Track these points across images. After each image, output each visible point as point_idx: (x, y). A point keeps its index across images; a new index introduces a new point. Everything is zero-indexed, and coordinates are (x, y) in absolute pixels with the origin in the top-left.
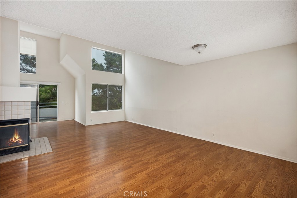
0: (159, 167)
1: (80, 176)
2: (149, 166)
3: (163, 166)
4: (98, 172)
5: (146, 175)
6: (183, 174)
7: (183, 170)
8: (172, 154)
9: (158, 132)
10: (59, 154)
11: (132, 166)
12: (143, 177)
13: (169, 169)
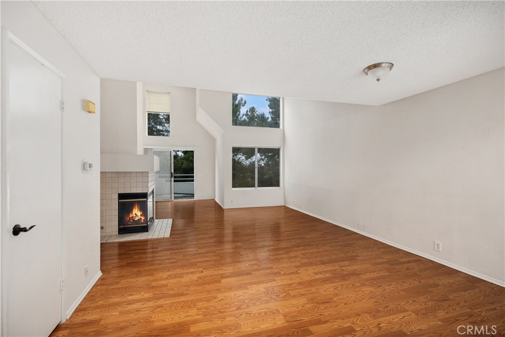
0: (292, 282)
1: (181, 271)
2: (276, 279)
3: (299, 284)
4: (204, 271)
5: (263, 289)
6: (325, 302)
7: (331, 296)
8: (330, 268)
9: (330, 229)
10: (175, 241)
11: (252, 273)
12: (258, 291)
13: (307, 289)
